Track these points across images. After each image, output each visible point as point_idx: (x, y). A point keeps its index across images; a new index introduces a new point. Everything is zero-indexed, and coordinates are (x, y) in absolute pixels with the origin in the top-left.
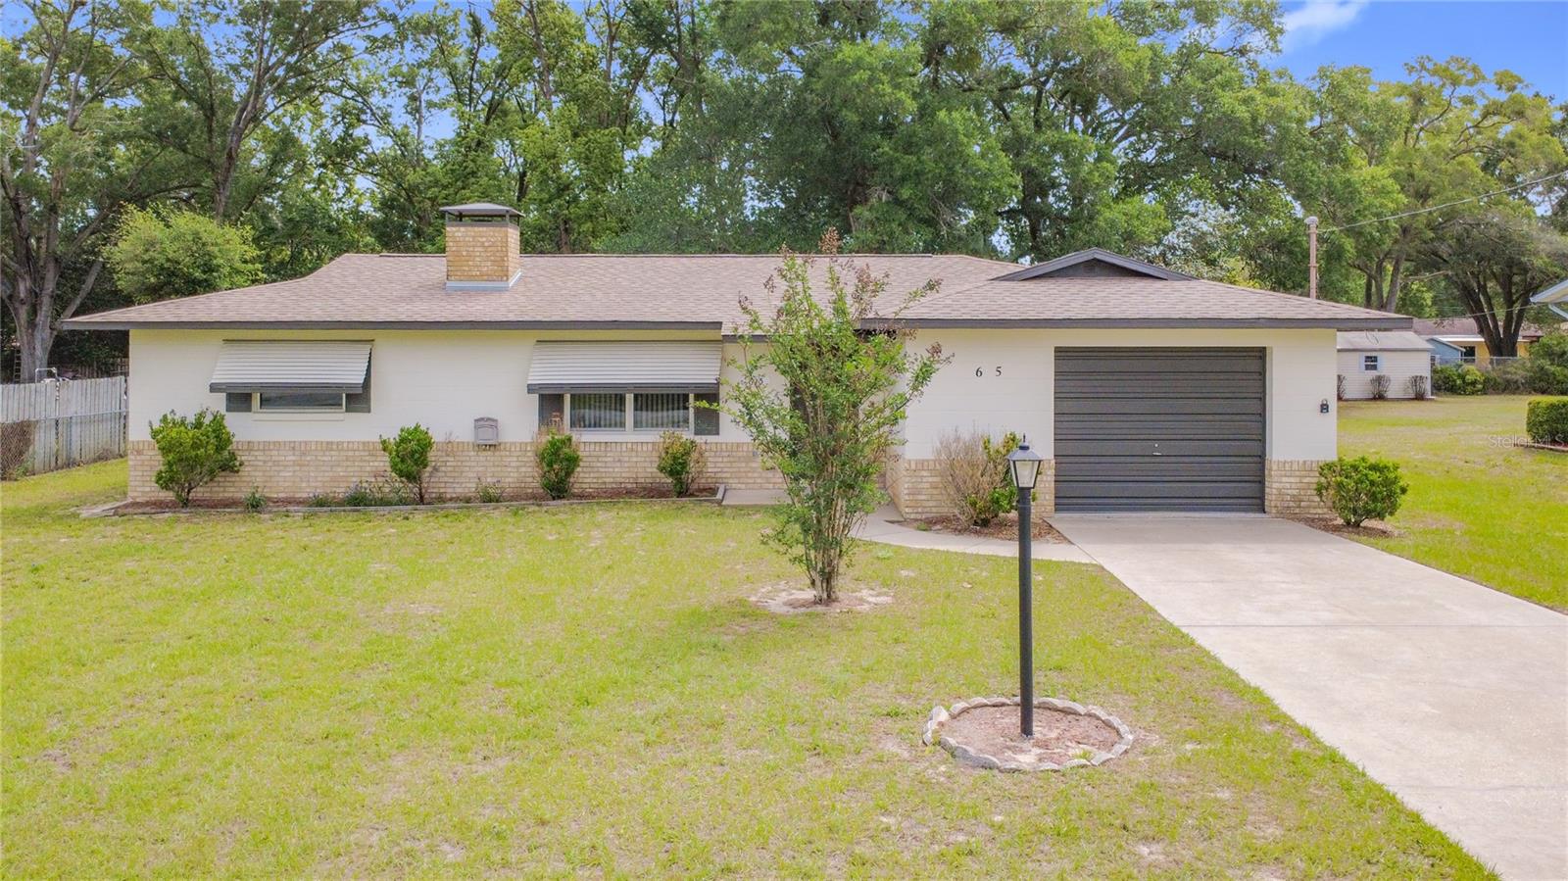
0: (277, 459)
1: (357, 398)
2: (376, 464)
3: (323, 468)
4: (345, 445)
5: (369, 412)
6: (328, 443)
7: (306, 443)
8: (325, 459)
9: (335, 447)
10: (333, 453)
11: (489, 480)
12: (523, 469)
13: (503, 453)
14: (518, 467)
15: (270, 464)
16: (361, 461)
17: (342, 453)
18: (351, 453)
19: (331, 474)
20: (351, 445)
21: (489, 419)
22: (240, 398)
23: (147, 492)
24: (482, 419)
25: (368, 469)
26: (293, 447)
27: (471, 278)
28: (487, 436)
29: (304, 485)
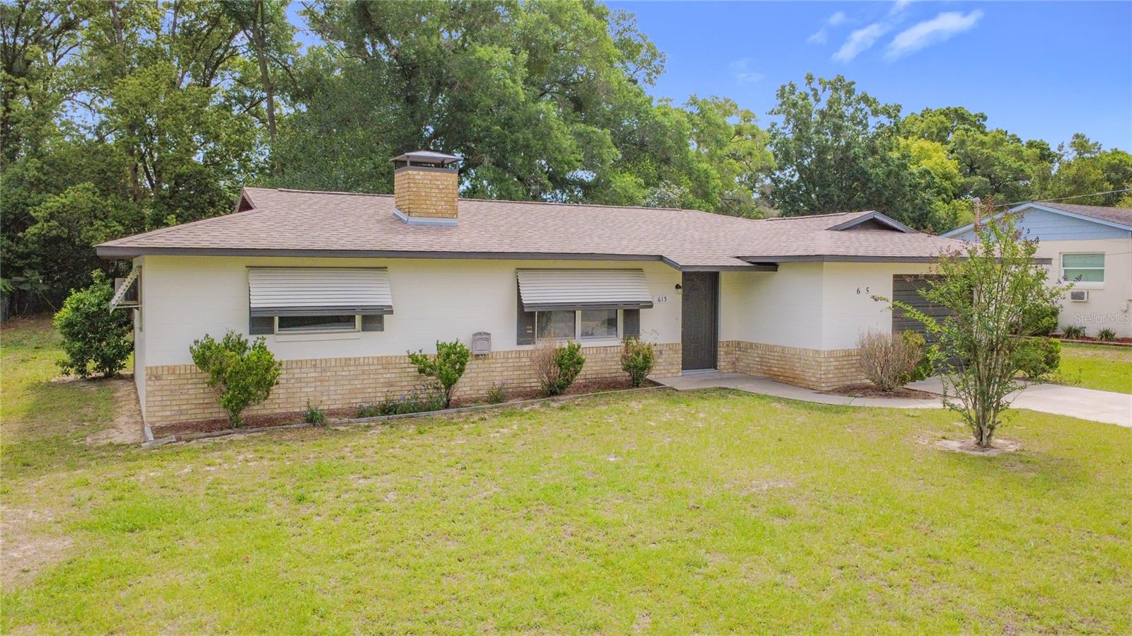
0: (299, 376)
1: (373, 319)
2: (389, 376)
3: (342, 382)
4: (362, 360)
5: (383, 330)
6: (346, 359)
7: (326, 360)
8: (343, 373)
9: (352, 362)
10: (351, 368)
11: (480, 383)
12: (506, 373)
13: (490, 361)
14: (502, 371)
15: (292, 381)
16: (376, 374)
17: (359, 368)
18: (367, 368)
19: (349, 387)
20: (366, 361)
21: (485, 333)
22: (261, 322)
23: (168, 417)
24: (480, 334)
25: (382, 380)
26: (314, 364)
27: (429, 215)
28: (480, 348)
29: (325, 398)
